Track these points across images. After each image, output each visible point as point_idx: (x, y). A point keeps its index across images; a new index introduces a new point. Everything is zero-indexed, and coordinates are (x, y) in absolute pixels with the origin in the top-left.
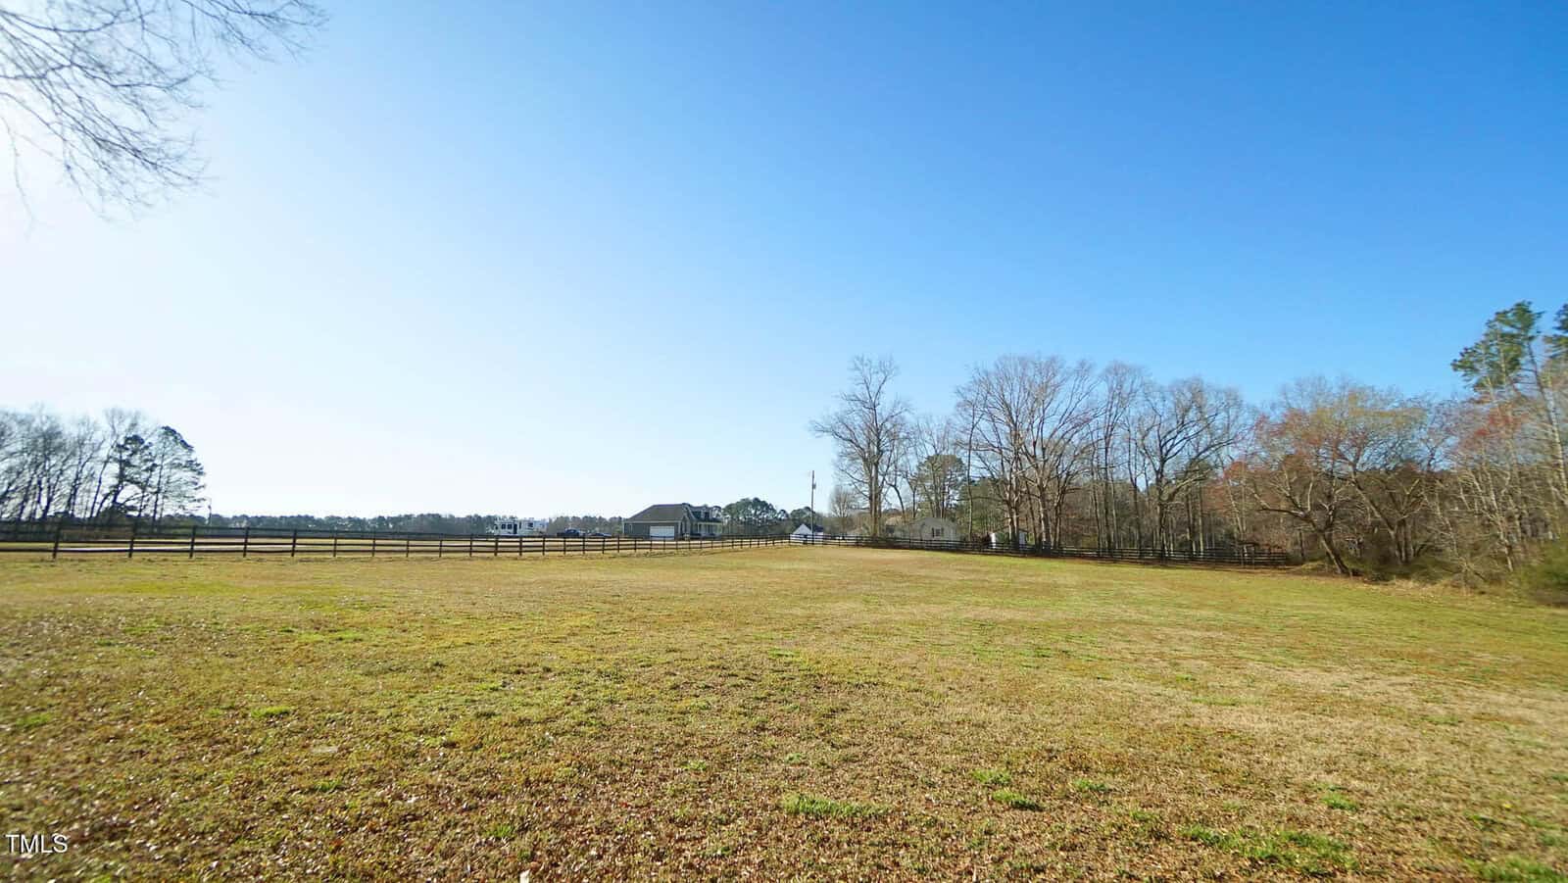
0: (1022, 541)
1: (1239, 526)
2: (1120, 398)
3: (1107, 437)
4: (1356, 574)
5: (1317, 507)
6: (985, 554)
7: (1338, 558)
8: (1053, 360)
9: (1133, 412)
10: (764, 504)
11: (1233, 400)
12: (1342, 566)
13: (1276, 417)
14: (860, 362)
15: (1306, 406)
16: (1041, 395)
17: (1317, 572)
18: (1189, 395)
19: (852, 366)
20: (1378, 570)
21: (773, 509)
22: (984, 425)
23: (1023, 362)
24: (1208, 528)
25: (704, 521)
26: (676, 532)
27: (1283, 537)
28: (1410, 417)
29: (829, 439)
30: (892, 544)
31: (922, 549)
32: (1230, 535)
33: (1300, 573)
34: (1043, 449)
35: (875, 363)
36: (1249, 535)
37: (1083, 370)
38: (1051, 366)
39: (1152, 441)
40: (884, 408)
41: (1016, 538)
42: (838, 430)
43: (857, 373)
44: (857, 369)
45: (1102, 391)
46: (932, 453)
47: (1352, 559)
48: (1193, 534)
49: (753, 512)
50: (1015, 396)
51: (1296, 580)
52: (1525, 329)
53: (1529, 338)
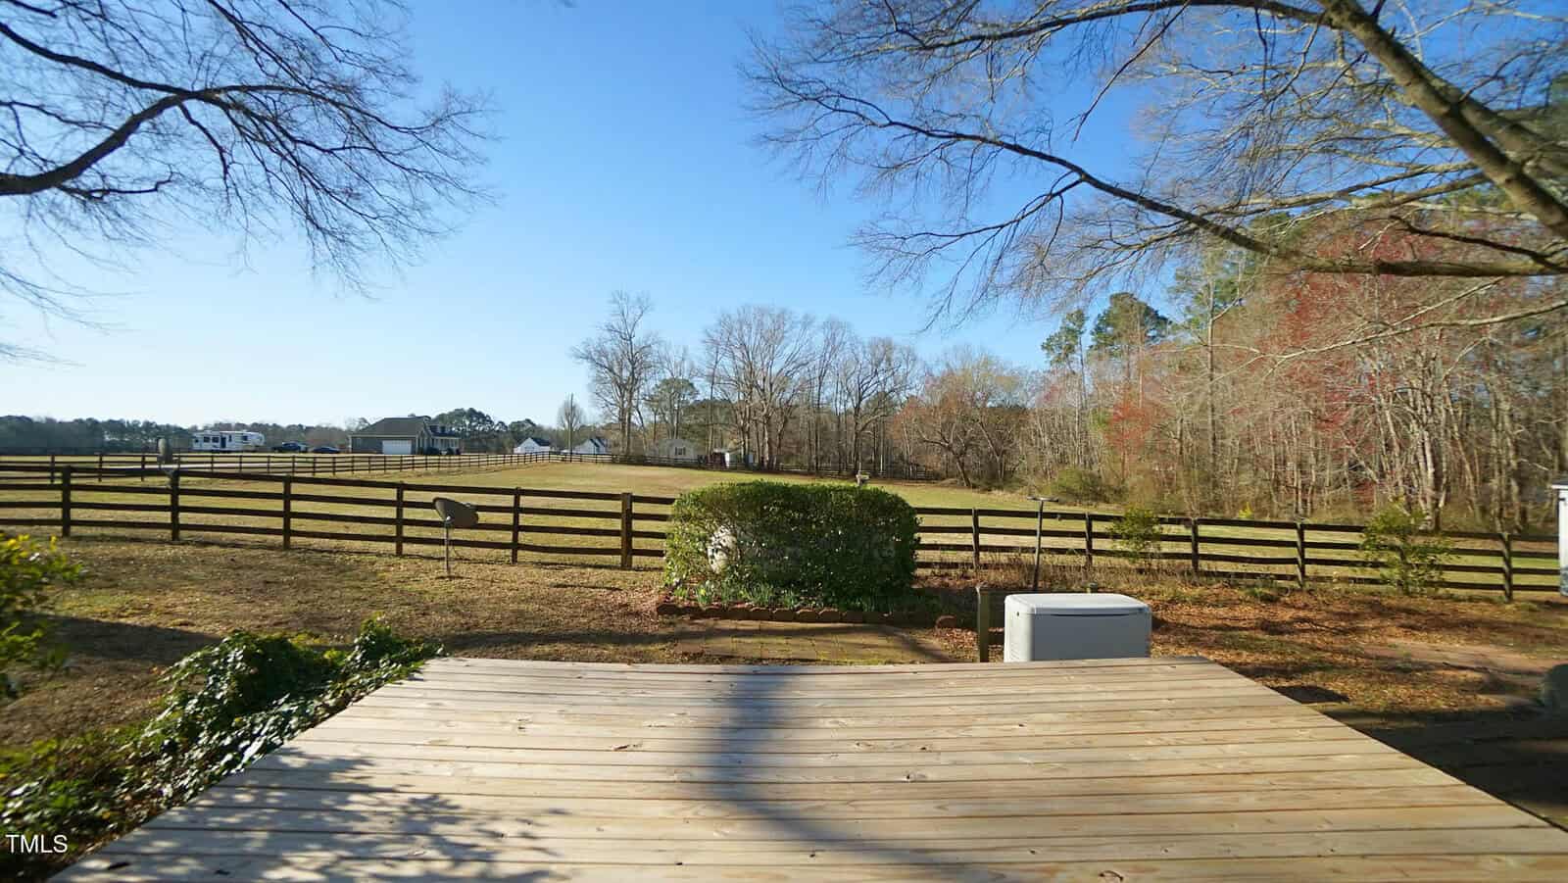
0: (751, 461)
1: (907, 449)
2: (832, 346)
3: (821, 377)
4: (974, 487)
5: (956, 440)
6: (722, 470)
7: (965, 476)
8: (783, 312)
9: (840, 358)
10: (480, 415)
11: (911, 357)
12: (967, 481)
13: (938, 371)
14: (618, 297)
15: (956, 364)
16: (773, 339)
17: (953, 485)
18: (882, 349)
19: (611, 299)
20: (987, 484)
21: (491, 422)
22: (726, 361)
23: (762, 312)
24: (887, 452)
25: (440, 435)
26: (413, 447)
27: (934, 461)
28: (1014, 382)
29: (587, 364)
30: (642, 461)
31: (669, 466)
32: (901, 457)
33: (943, 486)
34: (771, 385)
35: (633, 298)
36: (912, 459)
37: (807, 323)
38: (781, 318)
39: (853, 383)
40: (638, 338)
41: (746, 459)
42: (595, 357)
43: (616, 305)
44: (615, 301)
45: (819, 340)
46: (668, 376)
47: (974, 478)
48: (877, 455)
49: (467, 423)
50: (752, 341)
51: (939, 490)
52: (1080, 326)
53: (1081, 333)
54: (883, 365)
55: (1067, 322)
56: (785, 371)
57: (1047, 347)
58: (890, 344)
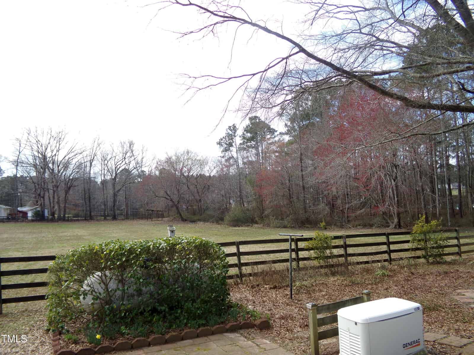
4: (186, 220)
7: (180, 215)
12: (182, 217)
52: (235, 133)
53: (235, 136)
54: (128, 154)
55: (229, 131)
56: (67, 158)
57: (219, 143)
58: (132, 142)
